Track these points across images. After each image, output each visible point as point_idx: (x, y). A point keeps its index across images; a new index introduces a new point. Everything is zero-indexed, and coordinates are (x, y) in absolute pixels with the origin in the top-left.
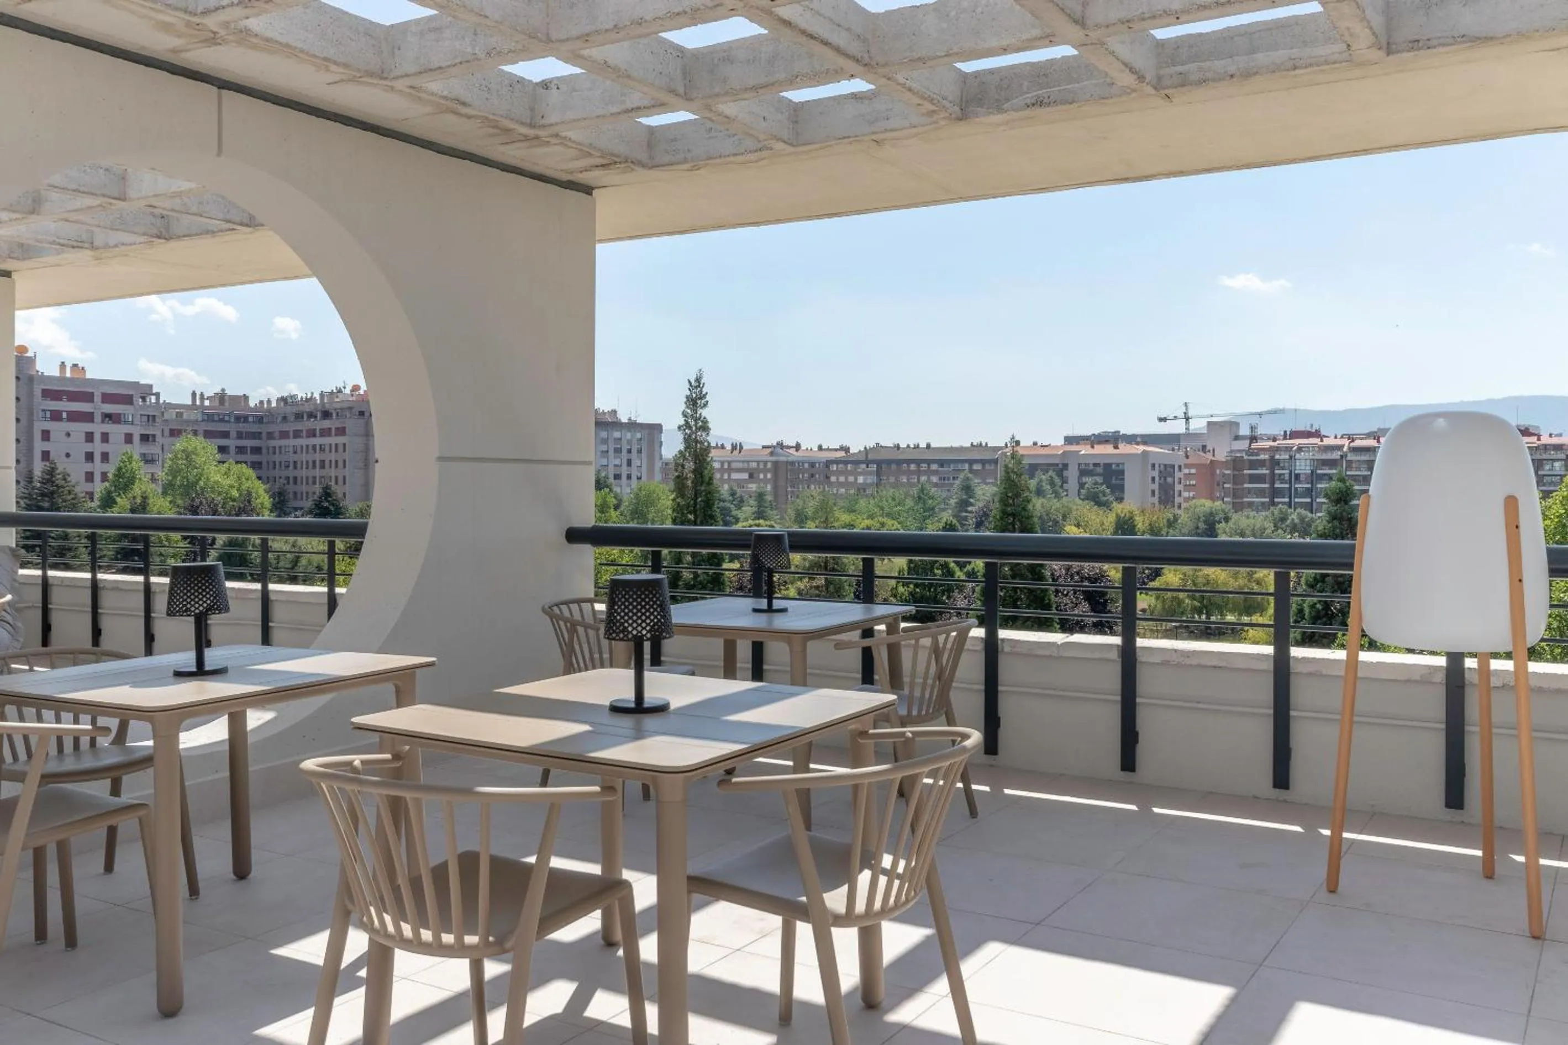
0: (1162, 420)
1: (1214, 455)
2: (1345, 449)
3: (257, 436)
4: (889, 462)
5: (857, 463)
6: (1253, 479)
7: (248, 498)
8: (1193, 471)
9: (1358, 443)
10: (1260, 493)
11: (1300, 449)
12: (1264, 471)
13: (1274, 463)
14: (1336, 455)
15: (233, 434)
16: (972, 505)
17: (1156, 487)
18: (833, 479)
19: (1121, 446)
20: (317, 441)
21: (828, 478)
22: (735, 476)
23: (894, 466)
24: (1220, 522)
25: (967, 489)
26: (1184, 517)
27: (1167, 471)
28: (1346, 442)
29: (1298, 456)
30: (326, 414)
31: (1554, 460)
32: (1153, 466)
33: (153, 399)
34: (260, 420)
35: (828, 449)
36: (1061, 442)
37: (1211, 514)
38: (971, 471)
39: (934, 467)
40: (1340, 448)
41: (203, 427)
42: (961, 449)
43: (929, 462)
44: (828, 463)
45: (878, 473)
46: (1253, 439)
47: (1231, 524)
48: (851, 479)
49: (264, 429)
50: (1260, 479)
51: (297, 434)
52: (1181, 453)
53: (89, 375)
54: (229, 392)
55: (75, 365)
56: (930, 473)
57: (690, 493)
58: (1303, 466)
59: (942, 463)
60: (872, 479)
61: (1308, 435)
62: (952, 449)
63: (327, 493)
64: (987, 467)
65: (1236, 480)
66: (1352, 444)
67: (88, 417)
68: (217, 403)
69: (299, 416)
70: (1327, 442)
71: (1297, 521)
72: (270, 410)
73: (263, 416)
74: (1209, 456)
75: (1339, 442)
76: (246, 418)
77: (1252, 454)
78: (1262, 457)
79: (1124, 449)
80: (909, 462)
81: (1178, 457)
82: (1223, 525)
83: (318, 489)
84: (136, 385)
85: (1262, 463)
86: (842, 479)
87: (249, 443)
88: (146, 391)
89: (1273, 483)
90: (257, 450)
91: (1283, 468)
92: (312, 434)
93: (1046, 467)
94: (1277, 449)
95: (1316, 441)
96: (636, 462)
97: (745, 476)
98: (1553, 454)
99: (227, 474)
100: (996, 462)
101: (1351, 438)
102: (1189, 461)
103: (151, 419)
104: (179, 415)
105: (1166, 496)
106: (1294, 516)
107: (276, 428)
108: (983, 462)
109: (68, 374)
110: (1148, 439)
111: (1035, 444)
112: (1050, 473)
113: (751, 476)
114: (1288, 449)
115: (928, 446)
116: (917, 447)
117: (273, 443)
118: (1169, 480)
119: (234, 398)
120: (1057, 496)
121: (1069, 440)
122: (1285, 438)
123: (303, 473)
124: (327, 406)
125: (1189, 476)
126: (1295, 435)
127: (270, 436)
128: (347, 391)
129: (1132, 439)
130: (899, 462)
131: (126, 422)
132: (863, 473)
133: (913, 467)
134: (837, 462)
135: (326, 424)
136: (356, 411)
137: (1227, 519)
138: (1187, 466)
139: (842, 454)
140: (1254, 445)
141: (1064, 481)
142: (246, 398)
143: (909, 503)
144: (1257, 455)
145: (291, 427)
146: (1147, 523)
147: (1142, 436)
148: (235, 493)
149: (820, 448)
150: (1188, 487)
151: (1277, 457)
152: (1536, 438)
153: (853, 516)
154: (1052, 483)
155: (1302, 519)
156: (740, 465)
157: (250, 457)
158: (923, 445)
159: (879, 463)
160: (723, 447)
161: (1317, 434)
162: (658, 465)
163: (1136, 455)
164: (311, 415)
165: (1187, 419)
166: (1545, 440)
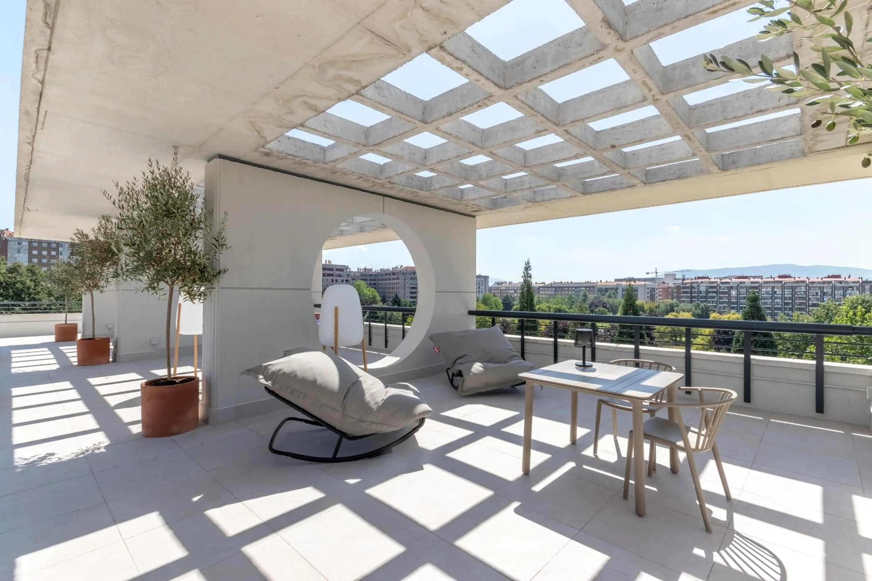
0: (647, 273)
1: (668, 285)
2: (719, 283)
3: (375, 280)
4: (559, 287)
5: (548, 287)
6: (684, 293)
7: (375, 297)
8: (661, 290)
9: (723, 281)
10: (687, 297)
11: (701, 283)
12: (689, 290)
13: (692, 287)
14: (715, 285)
15: (368, 280)
16: (587, 301)
17: (649, 295)
18: (541, 292)
19: (637, 282)
20: (392, 281)
21: (539, 292)
22: (510, 291)
23: (560, 289)
24: (675, 307)
25: (585, 296)
26: (662, 305)
27: (653, 290)
28: (719, 280)
29: (701, 285)
30: (394, 274)
31: (801, 286)
32: (648, 288)
33: (349, 270)
34: (376, 276)
35: (538, 283)
36: (614, 281)
37: (672, 304)
38: (586, 290)
39: (573, 289)
40: (717, 282)
41: (361, 278)
42: (582, 283)
43: (572, 287)
44: (539, 288)
45: (555, 291)
46: (684, 280)
47: (679, 307)
48: (547, 292)
49: (376, 278)
50: (687, 293)
51: (386, 279)
52: (657, 284)
53: (332, 264)
54: (367, 268)
55: (329, 261)
56: (572, 291)
57: (526, 298)
58: (703, 289)
59: (576, 288)
60: (553, 293)
61: (704, 278)
62: (579, 283)
63: (397, 296)
64: (591, 289)
65: (678, 293)
66: (721, 281)
67: (332, 275)
68: (364, 271)
69: (386, 274)
70: (711, 280)
71: (703, 307)
72: (378, 272)
73: (377, 275)
74: (666, 285)
75: (716, 280)
76: (371, 275)
77: (683, 284)
78: (688, 285)
79: (638, 283)
80: (565, 287)
81: (655, 285)
82: (676, 308)
83: (394, 295)
84: (344, 266)
85: (687, 288)
86: (544, 292)
87: (373, 282)
88: (347, 268)
89: (691, 294)
90: (375, 284)
91: (695, 289)
92: (390, 279)
93: (612, 289)
94: (693, 283)
95: (708, 280)
96: (481, 287)
97: (513, 291)
98: (801, 284)
99: (369, 291)
100: (594, 287)
101: (721, 279)
102: (660, 287)
103: (348, 275)
104: (354, 274)
105: (652, 298)
106: (703, 305)
107: (380, 278)
108: (589, 287)
109: (327, 263)
110: (645, 280)
111: (607, 281)
112: (613, 291)
113: (515, 291)
114: (697, 283)
115: (571, 282)
116: (568, 282)
117: (379, 282)
118: (653, 293)
119: (369, 270)
120: (616, 298)
121: (616, 280)
122: (695, 279)
123: (387, 290)
124: (394, 272)
125: (660, 292)
126: (699, 278)
127: (378, 280)
128: (399, 267)
129: (639, 280)
130: (562, 287)
131: (342, 276)
132: (550, 291)
133: (566, 289)
134: (542, 287)
135: (394, 277)
136: (402, 272)
137: (678, 306)
138: (659, 288)
139: (543, 285)
140: (684, 282)
141: (617, 293)
142: (372, 269)
143: (566, 300)
144: (686, 284)
145: (384, 278)
146: (648, 307)
147: (644, 279)
148: (371, 296)
149: (536, 283)
150: (660, 295)
151: (693, 285)
152: (793, 279)
153: (549, 304)
154: (614, 294)
155: (705, 306)
156: (512, 288)
157: (373, 286)
158: (570, 282)
159: (555, 288)
160: (506, 283)
161: (707, 278)
162: (488, 288)
163: (642, 285)
164: (390, 274)
165: (656, 273)
166: (797, 279)
